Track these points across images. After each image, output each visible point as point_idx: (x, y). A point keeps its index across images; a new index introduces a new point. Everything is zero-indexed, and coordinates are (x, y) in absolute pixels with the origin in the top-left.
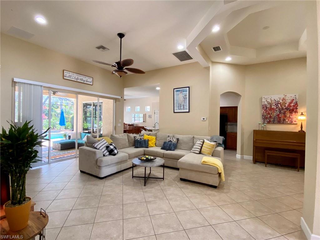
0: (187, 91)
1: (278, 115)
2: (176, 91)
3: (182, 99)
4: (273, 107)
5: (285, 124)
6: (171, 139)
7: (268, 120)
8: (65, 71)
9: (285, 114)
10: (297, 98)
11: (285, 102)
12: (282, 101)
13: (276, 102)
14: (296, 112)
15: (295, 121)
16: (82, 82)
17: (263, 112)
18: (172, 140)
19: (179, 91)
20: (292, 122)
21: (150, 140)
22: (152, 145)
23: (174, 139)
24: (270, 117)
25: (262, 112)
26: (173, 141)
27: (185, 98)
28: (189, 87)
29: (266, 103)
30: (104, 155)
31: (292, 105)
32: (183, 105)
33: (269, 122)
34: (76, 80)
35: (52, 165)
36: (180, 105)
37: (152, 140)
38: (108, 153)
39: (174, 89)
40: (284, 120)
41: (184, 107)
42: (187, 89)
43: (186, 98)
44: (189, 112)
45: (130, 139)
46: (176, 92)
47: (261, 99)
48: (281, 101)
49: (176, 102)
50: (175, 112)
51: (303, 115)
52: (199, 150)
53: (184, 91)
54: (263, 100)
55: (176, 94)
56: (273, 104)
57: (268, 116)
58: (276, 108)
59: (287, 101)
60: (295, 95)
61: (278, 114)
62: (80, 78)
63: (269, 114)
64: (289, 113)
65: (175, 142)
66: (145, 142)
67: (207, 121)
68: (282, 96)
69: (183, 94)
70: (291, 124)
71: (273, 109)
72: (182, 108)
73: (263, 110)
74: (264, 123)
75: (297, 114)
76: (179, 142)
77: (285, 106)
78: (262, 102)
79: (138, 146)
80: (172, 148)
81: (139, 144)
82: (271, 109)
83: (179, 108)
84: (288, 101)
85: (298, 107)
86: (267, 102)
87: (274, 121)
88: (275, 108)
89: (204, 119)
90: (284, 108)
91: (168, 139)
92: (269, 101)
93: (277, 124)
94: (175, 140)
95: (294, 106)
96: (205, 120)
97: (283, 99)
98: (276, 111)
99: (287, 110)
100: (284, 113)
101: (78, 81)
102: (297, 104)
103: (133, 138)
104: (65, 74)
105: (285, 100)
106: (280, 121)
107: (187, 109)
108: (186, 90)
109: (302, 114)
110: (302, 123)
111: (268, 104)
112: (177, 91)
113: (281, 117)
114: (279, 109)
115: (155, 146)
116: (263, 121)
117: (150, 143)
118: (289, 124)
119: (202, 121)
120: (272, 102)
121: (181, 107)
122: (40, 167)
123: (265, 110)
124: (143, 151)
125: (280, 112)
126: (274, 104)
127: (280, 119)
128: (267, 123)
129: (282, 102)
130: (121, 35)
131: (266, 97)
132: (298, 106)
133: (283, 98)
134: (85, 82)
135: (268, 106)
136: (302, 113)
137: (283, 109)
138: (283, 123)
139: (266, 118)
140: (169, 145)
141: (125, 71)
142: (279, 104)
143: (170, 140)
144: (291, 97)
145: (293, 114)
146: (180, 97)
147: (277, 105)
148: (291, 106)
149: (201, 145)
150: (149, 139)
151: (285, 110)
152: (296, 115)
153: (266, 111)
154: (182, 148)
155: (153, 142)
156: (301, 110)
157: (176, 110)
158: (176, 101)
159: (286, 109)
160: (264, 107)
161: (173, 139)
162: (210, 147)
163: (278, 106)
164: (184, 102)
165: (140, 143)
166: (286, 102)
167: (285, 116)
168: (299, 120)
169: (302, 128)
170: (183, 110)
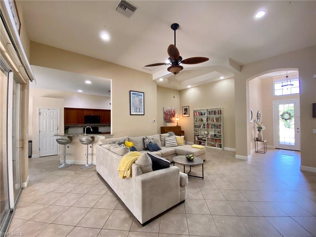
2: (132, 93)
3: (138, 102)
13: (169, 111)
14: (175, 116)
19: (136, 95)
25: (164, 116)
27: (141, 102)
28: (143, 93)
32: (139, 108)
36: (136, 108)
39: (130, 91)
41: (139, 110)
43: (142, 102)
44: (144, 115)
46: (132, 94)
47: (164, 108)
49: (132, 105)
50: (131, 114)
53: (139, 95)
55: (132, 96)
60: (175, 108)
61: (170, 117)
63: (166, 117)
64: (173, 117)
67: (156, 123)
68: (171, 108)
69: (138, 98)
72: (138, 110)
74: (165, 122)
77: (172, 113)
78: (164, 110)
82: (167, 114)
83: (136, 111)
87: (168, 121)
89: (154, 121)
92: (167, 110)
93: (169, 123)
96: (155, 121)
102: (175, 112)
106: (170, 121)
107: (142, 112)
108: (142, 95)
109: (178, 117)
110: (177, 122)
112: (134, 94)
113: (170, 119)
114: (170, 115)
118: (173, 122)
119: (154, 122)
131: (166, 107)
135: (166, 113)
138: (171, 122)
139: (166, 120)
144: (173, 109)
152: (175, 118)
156: (176, 115)
157: (133, 112)
158: (132, 103)
160: (164, 113)
163: (170, 113)
164: (140, 106)
166: (172, 111)
167: (172, 119)
168: (176, 120)
169: (177, 124)
170: (139, 112)
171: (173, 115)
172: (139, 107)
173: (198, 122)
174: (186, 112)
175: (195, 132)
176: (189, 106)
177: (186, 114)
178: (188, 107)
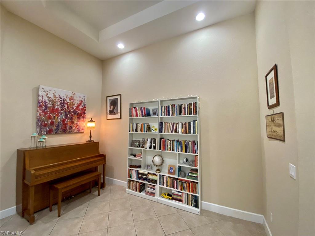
1: (64, 121)
4: (56, 107)
5: (72, 133)
7: (48, 129)
9: (73, 119)
10: (85, 100)
11: (72, 102)
12: (70, 100)
13: (61, 100)
14: (84, 117)
15: (83, 129)
17: (40, 115)
20: (79, 130)
24: (52, 123)
25: (38, 115)
29: (46, 99)
31: (81, 107)
33: (49, 132)
40: (71, 128)
47: (38, 89)
48: (68, 100)
51: (93, 121)
54: (41, 93)
56: (57, 102)
57: (48, 122)
58: (62, 110)
59: (75, 101)
60: (84, 96)
61: (63, 119)
63: (50, 118)
64: (77, 119)
68: (70, 94)
70: (78, 133)
71: (57, 110)
73: (40, 111)
74: (40, 134)
75: (84, 119)
77: (73, 108)
78: (39, 96)
82: (53, 110)
84: (77, 102)
85: (86, 112)
86: (48, 97)
87: (57, 130)
88: (60, 109)
90: (71, 111)
92: (52, 96)
93: (62, 134)
95: (82, 109)
97: (71, 99)
98: (61, 114)
99: (75, 114)
100: (71, 118)
102: (85, 107)
105: (73, 100)
106: (65, 129)
109: (91, 121)
110: (91, 131)
111: (50, 101)
113: (67, 124)
114: (65, 112)
116: (38, 130)
118: (76, 133)
120: (55, 99)
123: (43, 112)
125: (66, 117)
126: (59, 103)
127: (66, 127)
128: (45, 133)
129: (69, 102)
131: (46, 88)
132: (86, 110)
133: (71, 97)
136: (91, 119)
137: (69, 112)
138: (69, 133)
139: (45, 125)
142: (66, 104)
144: (80, 97)
145: (81, 119)
147: (62, 104)
148: (79, 110)
151: (72, 114)
152: (84, 121)
153: (46, 114)
156: (88, 115)
159: (73, 112)
160: (41, 105)
163: (64, 107)
166: (74, 103)
167: (72, 122)
168: (88, 128)
169: (91, 137)
171: (80, 114)
173: (139, 132)
174: (114, 108)
175: (132, 157)
176: (120, 95)
177: (114, 113)
178: (118, 97)
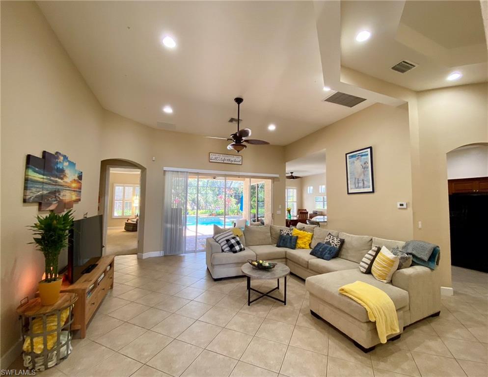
0: (367, 155)
2: (349, 156)
3: (360, 170)
6: (331, 239)
8: (211, 154)
16: (230, 162)
18: (331, 242)
19: (355, 157)
21: (300, 238)
22: (303, 246)
23: (335, 240)
26: (333, 242)
27: (365, 168)
28: (371, 148)
30: (223, 251)
32: (363, 180)
34: (222, 162)
35: (197, 253)
36: (357, 180)
37: (304, 237)
38: (228, 249)
39: (346, 154)
41: (364, 184)
42: (367, 151)
43: (367, 168)
44: (373, 192)
45: (274, 233)
46: (349, 159)
49: (350, 177)
50: (349, 192)
52: (367, 266)
53: (362, 156)
55: (349, 161)
62: (226, 158)
65: (336, 245)
66: (291, 240)
67: (410, 210)
69: (361, 161)
72: (361, 185)
76: (345, 246)
79: (281, 244)
80: (325, 254)
81: (282, 241)
83: (357, 186)
89: (402, 205)
91: (327, 239)
94: (336, 242)
96: (405, 206)
101: (225, 162)
103: (279, 231)
104: (211, 156)
107: (369, 187)
108: (367, 153)
112: (352, 157)
115: (308, 247)
117: (299, 242)
119: (400, 208)
121: (358, 183)
122: (184, 254)
124: (284, 254)
130: (239, 100)
134: (233, 163)
140: (323, 249)
141: (244, 143)
143: (328, 240)
146: (356, 165)
149: (372, 258)
150: (299, 236)
154: (349, 258)
155: (305, 240)
157: (351, 189)
158: (350, 173)
161: (333, 239)
162: (384, 264)
164: (364, 175)
165: (284, 240)
170: (363, 188)
172: (362, 177)
